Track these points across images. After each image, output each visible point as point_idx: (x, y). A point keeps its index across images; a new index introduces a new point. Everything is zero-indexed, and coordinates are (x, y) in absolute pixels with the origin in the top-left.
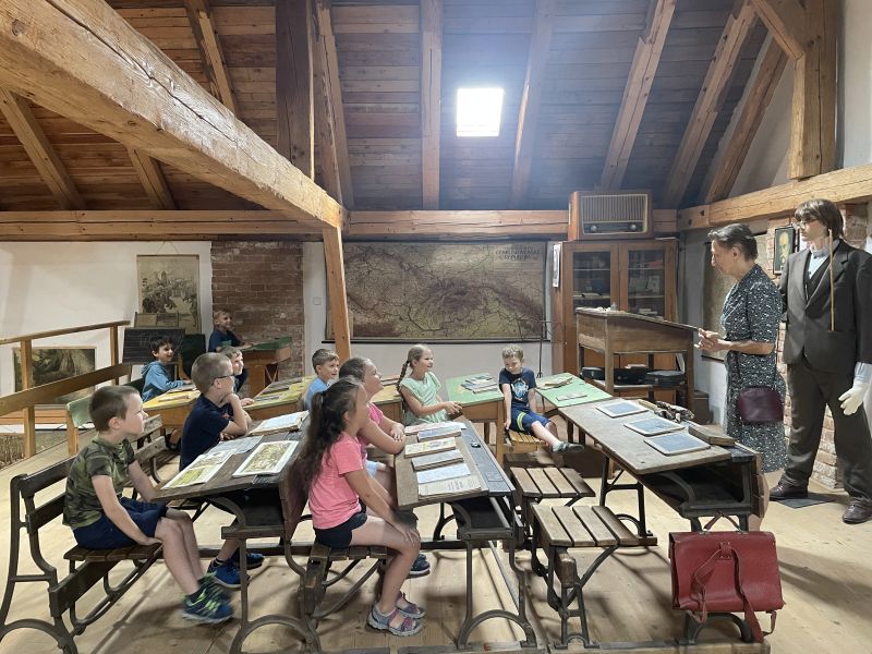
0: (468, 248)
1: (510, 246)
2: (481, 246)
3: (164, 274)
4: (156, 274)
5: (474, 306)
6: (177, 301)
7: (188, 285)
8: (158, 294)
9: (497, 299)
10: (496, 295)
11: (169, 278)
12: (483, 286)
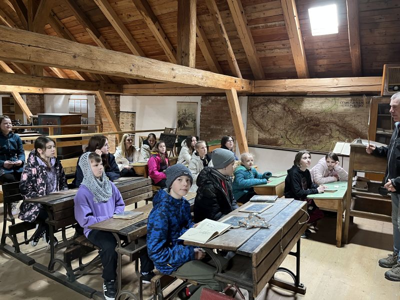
0: (323, 99)
1: (350, 99)
2: (331, 99)
3: (185, 110)
4: (183, 110)
5: (323, 133)
6: (189, 122)
7: (193, 115)
8: (183, 119)
9: (338, 130)
10: (338, 128)
11: (187, 112)
12: (330, 122)
